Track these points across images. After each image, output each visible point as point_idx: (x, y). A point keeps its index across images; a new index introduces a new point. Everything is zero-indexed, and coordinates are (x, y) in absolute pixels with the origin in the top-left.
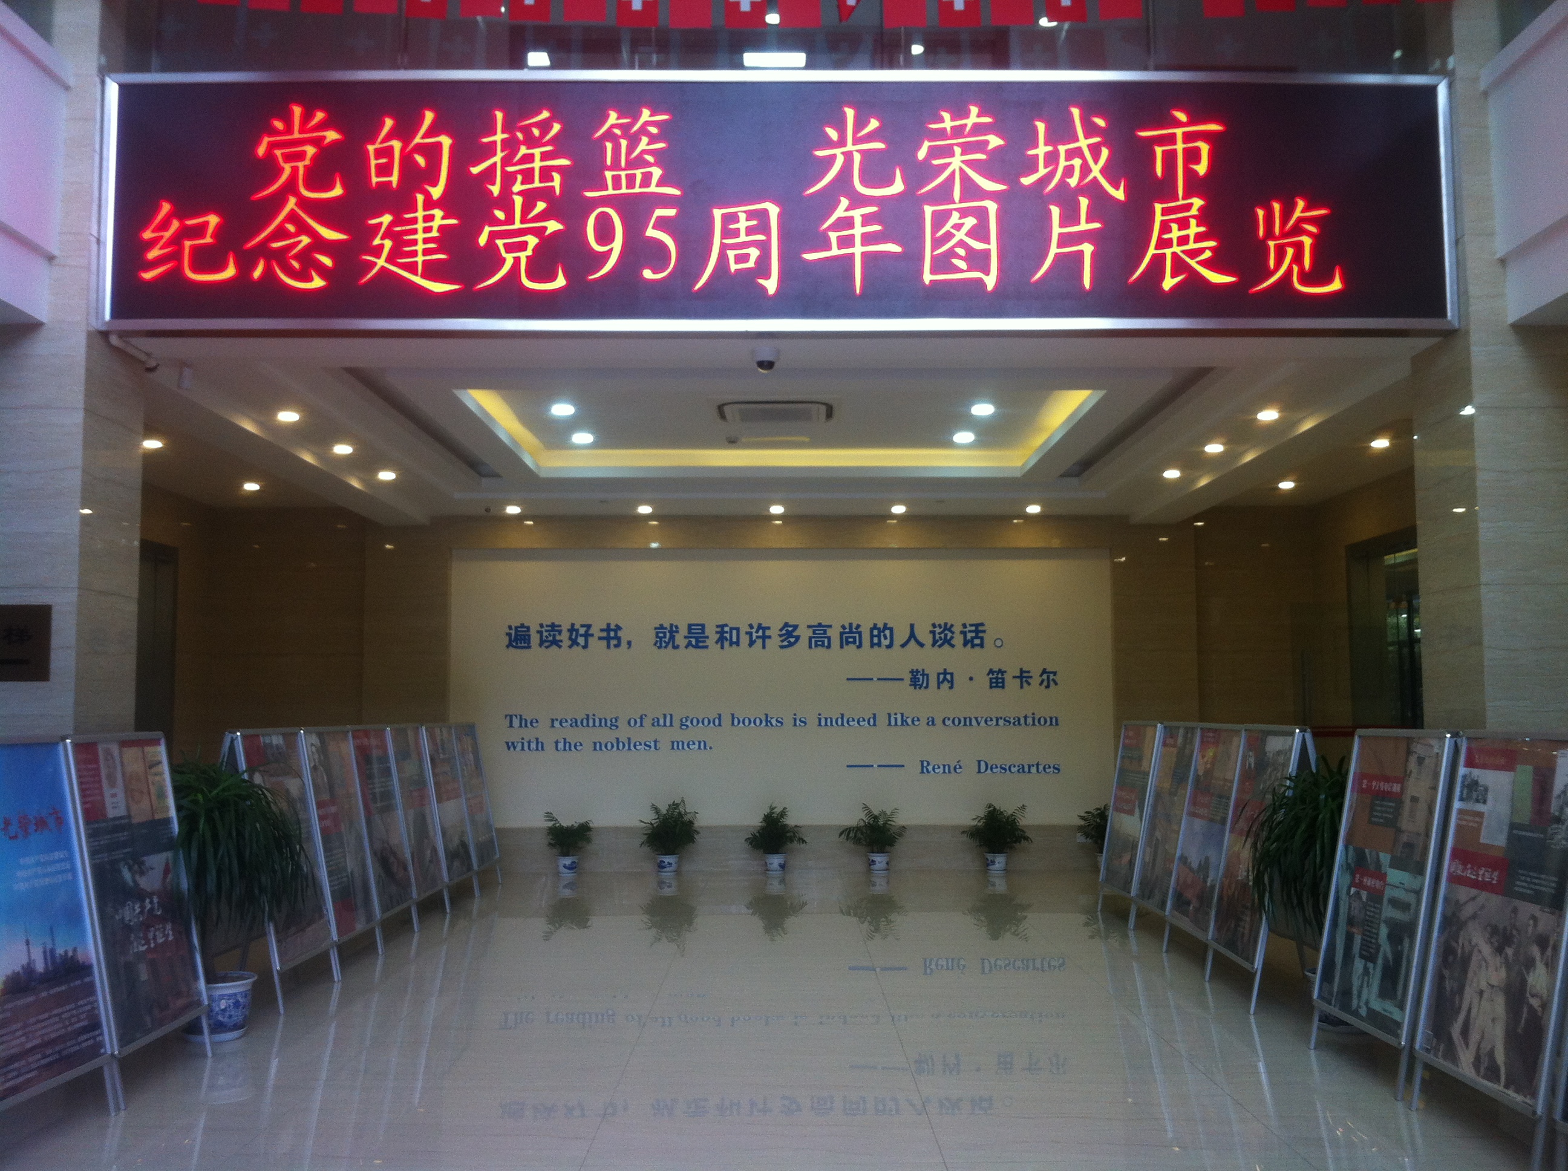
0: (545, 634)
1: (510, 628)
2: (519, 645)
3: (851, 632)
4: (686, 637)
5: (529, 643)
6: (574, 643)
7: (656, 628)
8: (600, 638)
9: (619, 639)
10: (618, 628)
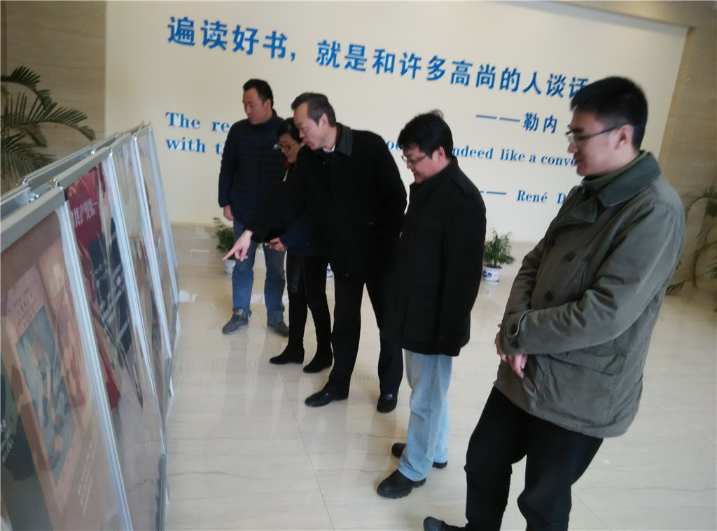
0: (209, 33)
1: (173, 19)
2: (182, 40)
3: (487, 72)
4: (346, 57)
5: (192, 39)
6: (239, 46)
7: (319, 44)
8: (265, 46)
9: (284, 50)
10: (283, 38)
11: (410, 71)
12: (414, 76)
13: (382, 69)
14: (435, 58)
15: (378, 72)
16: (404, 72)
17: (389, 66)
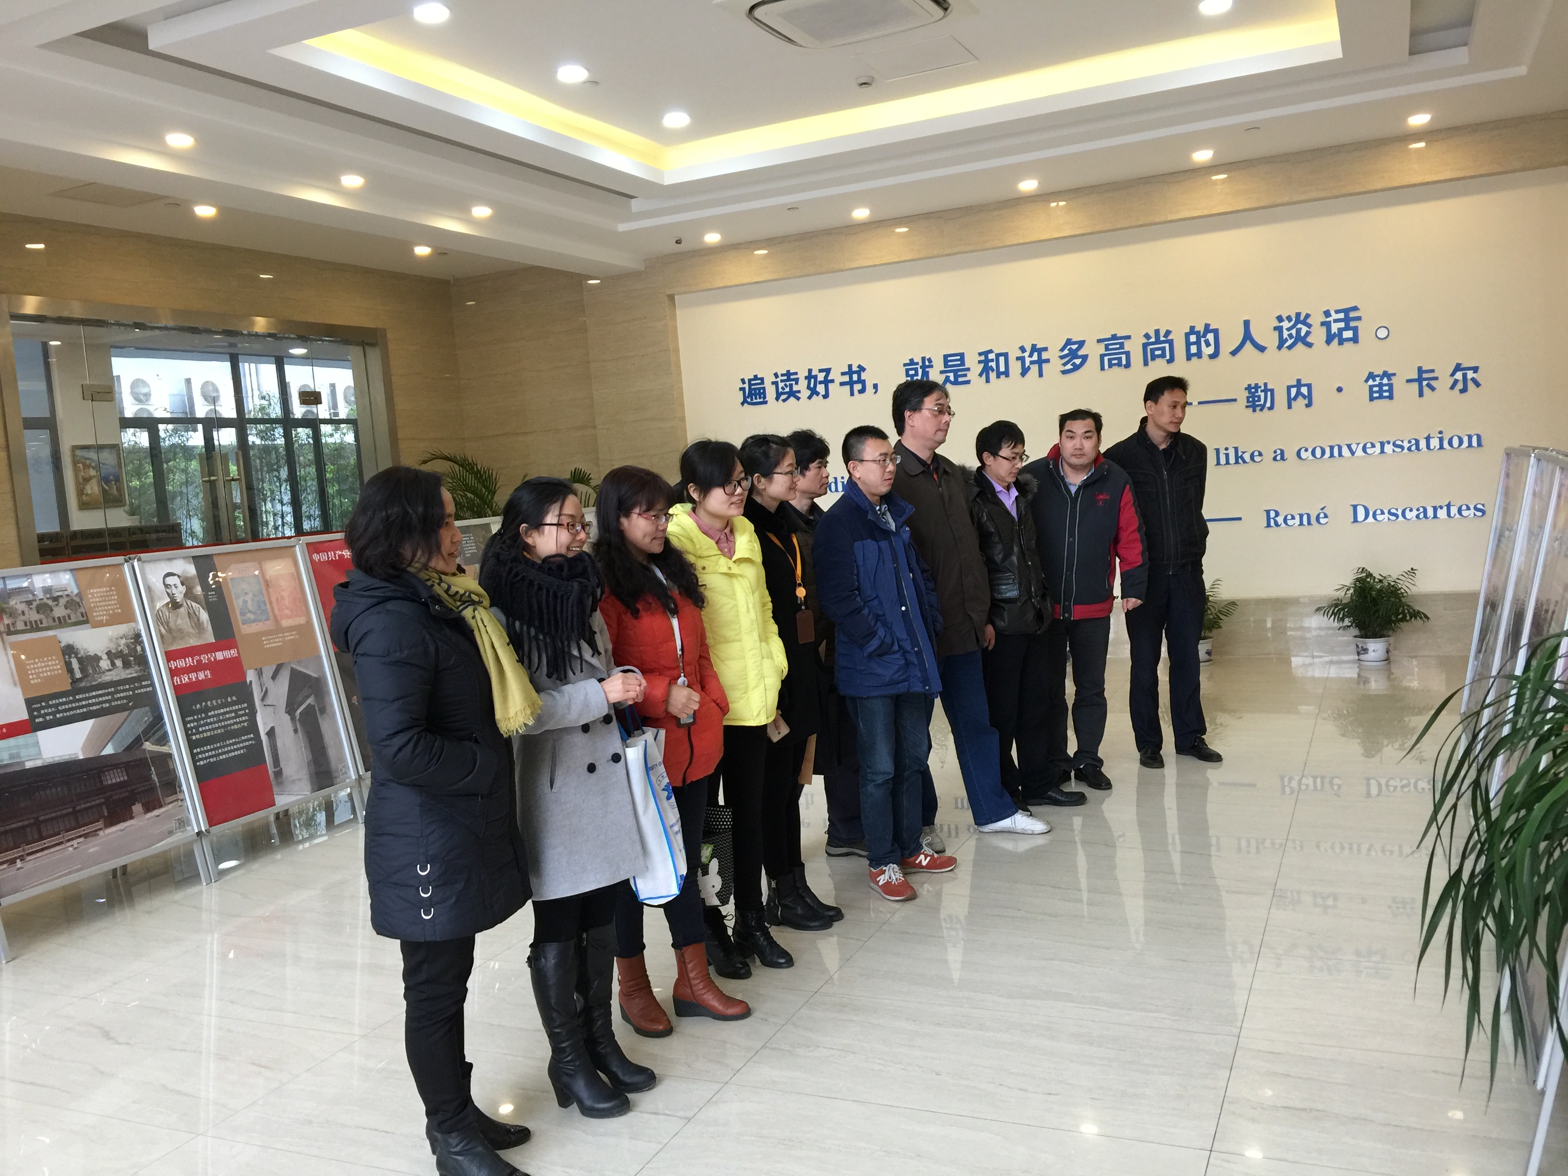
0: (781, 385)
1: (743, 381)
2: (755, 401)
3: (1158, 341)
4: (942, 372)
5: (765, 397)
6: (814, 392)
7: (905, 365)
8: (842, 384)
9: (863, 383)
10: (862, 369)
11: (1035, 368)
12: (1041, 375)
13: (993, 375)
14: (1069, 342)
15: (988, 381)
16: (1025, 372)
17: (1002, 369)
